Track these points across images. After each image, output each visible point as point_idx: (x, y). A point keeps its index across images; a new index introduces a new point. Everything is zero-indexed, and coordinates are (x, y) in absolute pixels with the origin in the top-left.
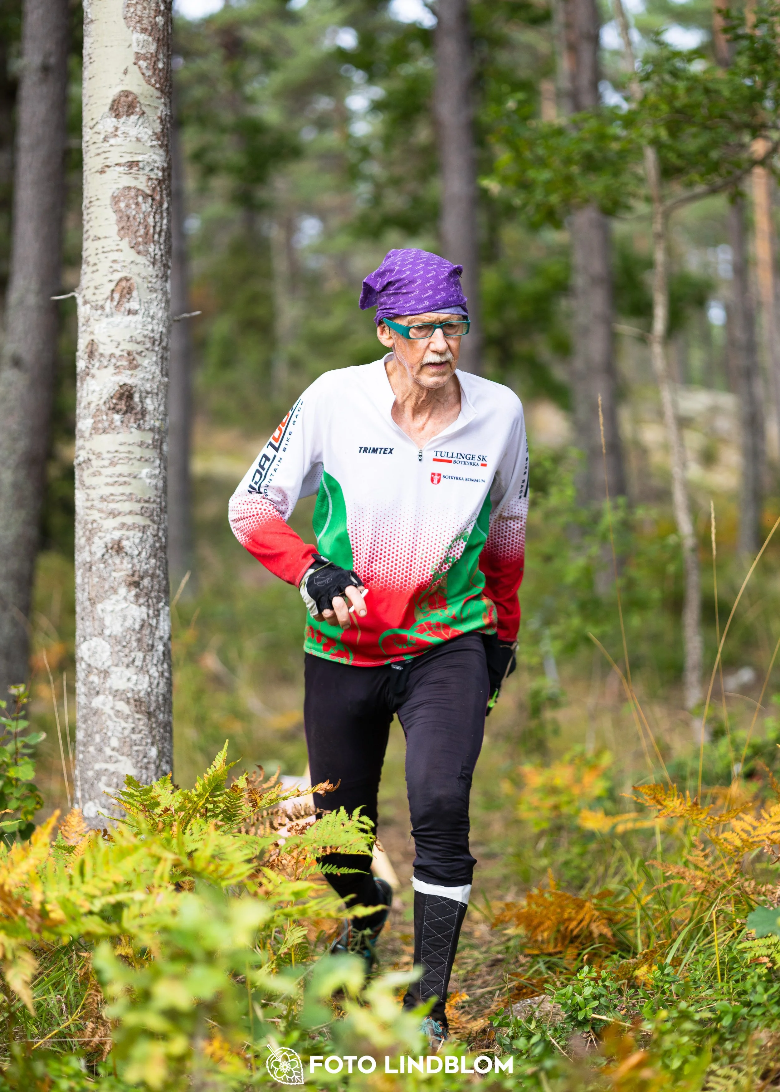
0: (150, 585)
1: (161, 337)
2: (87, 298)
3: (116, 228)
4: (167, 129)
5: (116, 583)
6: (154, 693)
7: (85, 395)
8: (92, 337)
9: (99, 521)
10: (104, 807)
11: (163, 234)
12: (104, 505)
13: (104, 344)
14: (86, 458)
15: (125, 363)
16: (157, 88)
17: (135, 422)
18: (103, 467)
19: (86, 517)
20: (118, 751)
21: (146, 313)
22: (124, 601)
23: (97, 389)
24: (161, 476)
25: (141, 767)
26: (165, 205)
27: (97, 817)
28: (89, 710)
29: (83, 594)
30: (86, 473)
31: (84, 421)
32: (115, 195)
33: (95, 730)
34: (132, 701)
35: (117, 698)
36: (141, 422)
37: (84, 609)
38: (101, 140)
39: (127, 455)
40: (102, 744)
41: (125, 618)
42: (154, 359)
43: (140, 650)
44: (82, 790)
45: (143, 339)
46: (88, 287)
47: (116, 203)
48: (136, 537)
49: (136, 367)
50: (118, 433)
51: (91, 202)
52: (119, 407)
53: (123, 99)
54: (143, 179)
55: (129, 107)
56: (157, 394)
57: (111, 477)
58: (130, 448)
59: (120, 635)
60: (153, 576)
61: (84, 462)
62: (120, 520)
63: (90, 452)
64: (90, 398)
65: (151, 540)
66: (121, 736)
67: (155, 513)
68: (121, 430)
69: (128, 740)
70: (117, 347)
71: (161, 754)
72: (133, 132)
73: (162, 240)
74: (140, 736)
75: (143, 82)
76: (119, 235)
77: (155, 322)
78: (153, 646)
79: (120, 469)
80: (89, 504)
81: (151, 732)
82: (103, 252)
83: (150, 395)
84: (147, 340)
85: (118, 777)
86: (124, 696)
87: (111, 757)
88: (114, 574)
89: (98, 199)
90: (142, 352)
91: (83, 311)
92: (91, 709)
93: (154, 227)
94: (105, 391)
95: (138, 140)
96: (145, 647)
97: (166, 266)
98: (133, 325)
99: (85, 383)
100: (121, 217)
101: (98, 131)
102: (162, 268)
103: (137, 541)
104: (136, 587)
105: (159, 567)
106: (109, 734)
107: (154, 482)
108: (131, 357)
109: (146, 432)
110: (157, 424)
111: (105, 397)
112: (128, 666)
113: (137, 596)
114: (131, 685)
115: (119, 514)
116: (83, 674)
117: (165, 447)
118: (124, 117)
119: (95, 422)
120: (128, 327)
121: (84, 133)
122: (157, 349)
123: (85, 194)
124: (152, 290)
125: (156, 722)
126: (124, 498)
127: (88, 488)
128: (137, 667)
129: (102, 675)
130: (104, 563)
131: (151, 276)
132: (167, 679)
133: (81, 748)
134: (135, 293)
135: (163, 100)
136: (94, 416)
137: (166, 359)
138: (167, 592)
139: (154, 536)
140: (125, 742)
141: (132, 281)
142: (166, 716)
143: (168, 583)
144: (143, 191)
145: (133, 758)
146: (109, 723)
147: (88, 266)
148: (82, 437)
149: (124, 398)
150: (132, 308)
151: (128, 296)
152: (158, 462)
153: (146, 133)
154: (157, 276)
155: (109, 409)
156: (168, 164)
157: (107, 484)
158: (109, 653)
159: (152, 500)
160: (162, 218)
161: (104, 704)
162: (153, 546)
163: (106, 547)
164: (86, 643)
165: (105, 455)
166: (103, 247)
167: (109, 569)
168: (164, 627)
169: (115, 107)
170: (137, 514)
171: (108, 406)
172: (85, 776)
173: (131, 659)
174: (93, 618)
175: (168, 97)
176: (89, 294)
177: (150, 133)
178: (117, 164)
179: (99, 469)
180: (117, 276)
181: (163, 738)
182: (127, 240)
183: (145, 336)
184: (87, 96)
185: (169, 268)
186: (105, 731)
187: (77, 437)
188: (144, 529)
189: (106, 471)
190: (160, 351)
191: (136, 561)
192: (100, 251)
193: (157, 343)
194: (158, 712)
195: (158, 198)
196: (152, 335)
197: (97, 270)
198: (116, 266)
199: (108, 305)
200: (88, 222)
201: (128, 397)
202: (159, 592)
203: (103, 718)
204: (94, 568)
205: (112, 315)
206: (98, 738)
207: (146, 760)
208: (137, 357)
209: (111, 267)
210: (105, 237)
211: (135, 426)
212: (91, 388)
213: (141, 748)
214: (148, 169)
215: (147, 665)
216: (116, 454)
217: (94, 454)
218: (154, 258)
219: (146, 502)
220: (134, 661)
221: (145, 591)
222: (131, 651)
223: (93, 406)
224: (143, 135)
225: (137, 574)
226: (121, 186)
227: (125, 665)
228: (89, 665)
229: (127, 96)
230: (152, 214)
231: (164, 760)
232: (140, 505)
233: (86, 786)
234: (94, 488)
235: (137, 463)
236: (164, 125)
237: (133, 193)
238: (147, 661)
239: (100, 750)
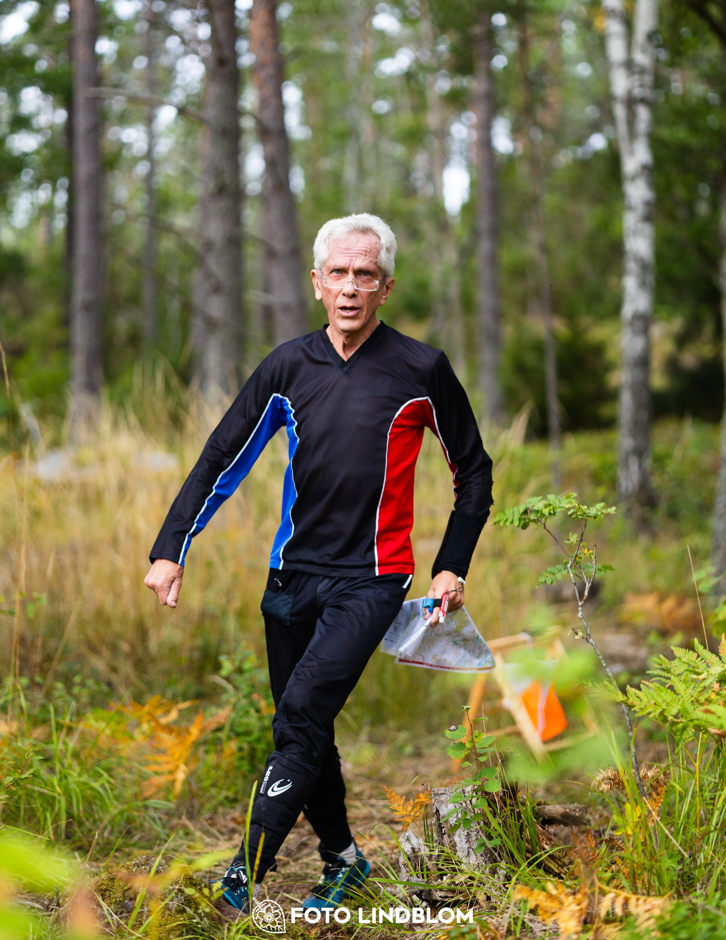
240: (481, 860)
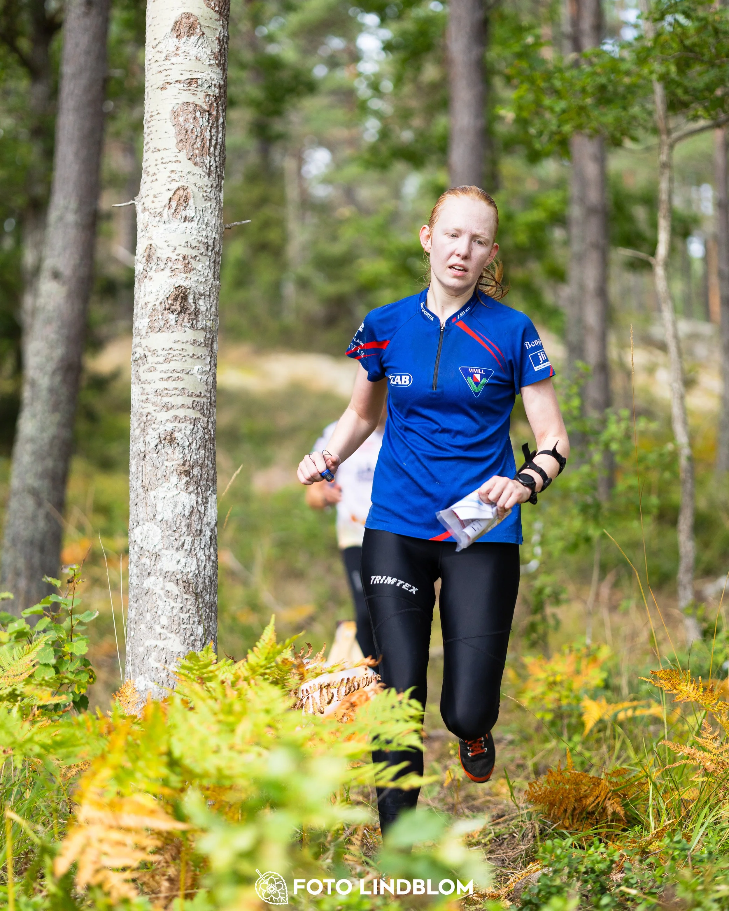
0: (199, 475)
1: (214, 242)
2: (145, 205)
3: (175, 141)
4: (224, 49)
5: (168, 472)
6: (202, 576)
7: (142, 295)
8: (150, 242)
9: (154, 414)
10: (154, 681)
11: (218, 147)
12: (158, 399)
13: (161, 248)
14: (142, 355)
15: (180, 266)
16: (215, 11)
17: (189, 322)
18: (159, 363)
19: (141, 410)
20: (167, 628)
21: (201, 220)
22: (175, 489)
23: (154, 290)
24: (211, 373)
25: (188, 644)
26: (221, 120)
27: (147, 690)
28: (140, 590)
29: (137, 482)
30: (141, 369)
31: (141, 321)
32: (175, 110)
33: (146, 609)
34: (181, 582)
35: (167, 579)
36: (194, 322)
37: (137, 496)
38: (163, 58)
39: (180, 352)
40: (152, 622)
41: (176, 505)
42: (208, 263)
43: (189, 535)
44: (133, 665)
45: (197, 245)
46: (148, 195)
47: (175, 118)
48: (187, 429)
49: (191, 270)
50: (173, 332)
51: (152, 116)
52: (174, 307)
53: (184, 20)
54: (202, 95)
55: (190, 28)
56: (209, 296)
57: (165, 372)
58: (184, 346)
59: (171, 520)
60: (202, 466)
61: (140, 358)
62: (172, 412)
63: (146, 349)
64: (147, 299)
65: (201, 433)
66: (170, 614)
67: (205, 406)
68: (176, 329)
69: (176, 618)
70: (173, 252)
71: (207, 632)
72: (193, 51)
73: (217, 153)
74: (188, 615)
75: (204, 6)
76: (177, 147)
77: (208, 229)
78: (201, 531)
79: (173, 365)
80: (144, 398)
81: (198, 612)
82: (163, 163)
83: (203, 297)
84: (201, 245)
85: (167, 653)
86: (173, 577)
87: (160, 634)
88: (166, 463)
89: (158, 114)
90: (196, 256)
91: (142, 218)
92: (143, 589)
93: (210, 140)
94: (162, 292)
95: (198, 59)
96: (194, 532)
97: (220, 177)
98: (188, 231)
99: (143, 285)
100: (179, 131)
101: (160, 50)
102: (217, 179)
103: (188, 432)
104: (186, 476)
105: (208, 458)
106: (159, 612)
107: (205, 378)
108: (187, 262)
109: (198, 331)
110: (209, 324)
111: (162, 297)
112: (177, 549)
113: (187, 484)
114: (180, 567)
115: (172, 407)
116: (136, 557)
117: (215, 345)
118: (185, 37)
119: (151, 321)
120: (184, 232)
121: (146, 52)
122: (210, 254)
123: (147, 108)
124: (207, 199)
125: (202, 603)
126: (177, 392)
127: (143, 383)
128: (186, 550)
129: (154, 558)
130: (158, 452)
131: (207, 186)
132: (213, 562)
133: (132, 626)
134: (191, 202)
135: (221, 22)
136: (150, 316)
137: (218, 263)
138: (214, 481)
139: (204, 429)
140: (174, 621)
141: (188, 190)
142: (212, 597)
143: (215, 473)
144: (201, 107)
145: (180, 635)
146: (159, 602)
147: (148, 176)
148: (139, 334)
149: (179, 299)
150: (188, 215)
151: (184, 205)
152: (209, 359)
153: (205, 52)
154: (212, 186)
155: (165, 309)
156: (224, 81)
157: (162, 379)
158: (161, 537)
159: (203, 395)
160: (217, 132)
161: (155, 585)
162: (202, 438)
163: (160, 437)
164: (139, 528)
165: (160, 352)
166: (162, 159)
167: (161, 458)
168: (212, 514)
169: (177, 28)
170: (189, 408)
171: (164, 306)
172: (136, 652)
173: (180, 543)
174: (146, 504)
175: (226, 20)
176: (148, 202)
177: (209, 52)
178: (176, 81)
179: (154, 365)
180: (175, 186)
181: (209, 617)
182: (184, 153)
183: (200, 242)
184: (151, 18)
185: (223, 179)
186: (155, 610)
187: (134, 335)
188: (195, 422)
189: (159, 367)
190: (213, 255)
191: (187, 451)
192: (160, 161)
193: (210, 248)
194: (204, 593)
195: (214, 113)
196: (206, 241)
197: (156, 180)
198: (173, 176)
199: (166, 212)
200: (149, 135)
201: (182, 298)
202: (207, 481)
203: (154, 598)
204: (147, 457)
205: (169, 221)
206: (148, 616)
207: (192, 638)
208: (191, 260)
209: (169, 177)
210: (165, 149)
211: (189, 325)
212: (148, 290)
213: (188, 626)
214: (206, 86)
215: (195, 549)
216: (170, 351)
217: (149, 351)
218: (210, 169)
219: (198, 396)
220: (183, 545)
221: (194, 479)
222: (180, 536)
223: (150, 306)
224: (202, 54)
225: (188, 463)
226: (181, 102)
227: (175, 548)
228: (142, 548)
229: (188, 18)
230: (209, 128)
231: (209, 638)
232: (191, 400)
233: (137, 661)
234: (149, 383)
235: (190, 360)
236: (221, 46)
237: (191, 108)
238: (196, 545)
239: (151, 628)
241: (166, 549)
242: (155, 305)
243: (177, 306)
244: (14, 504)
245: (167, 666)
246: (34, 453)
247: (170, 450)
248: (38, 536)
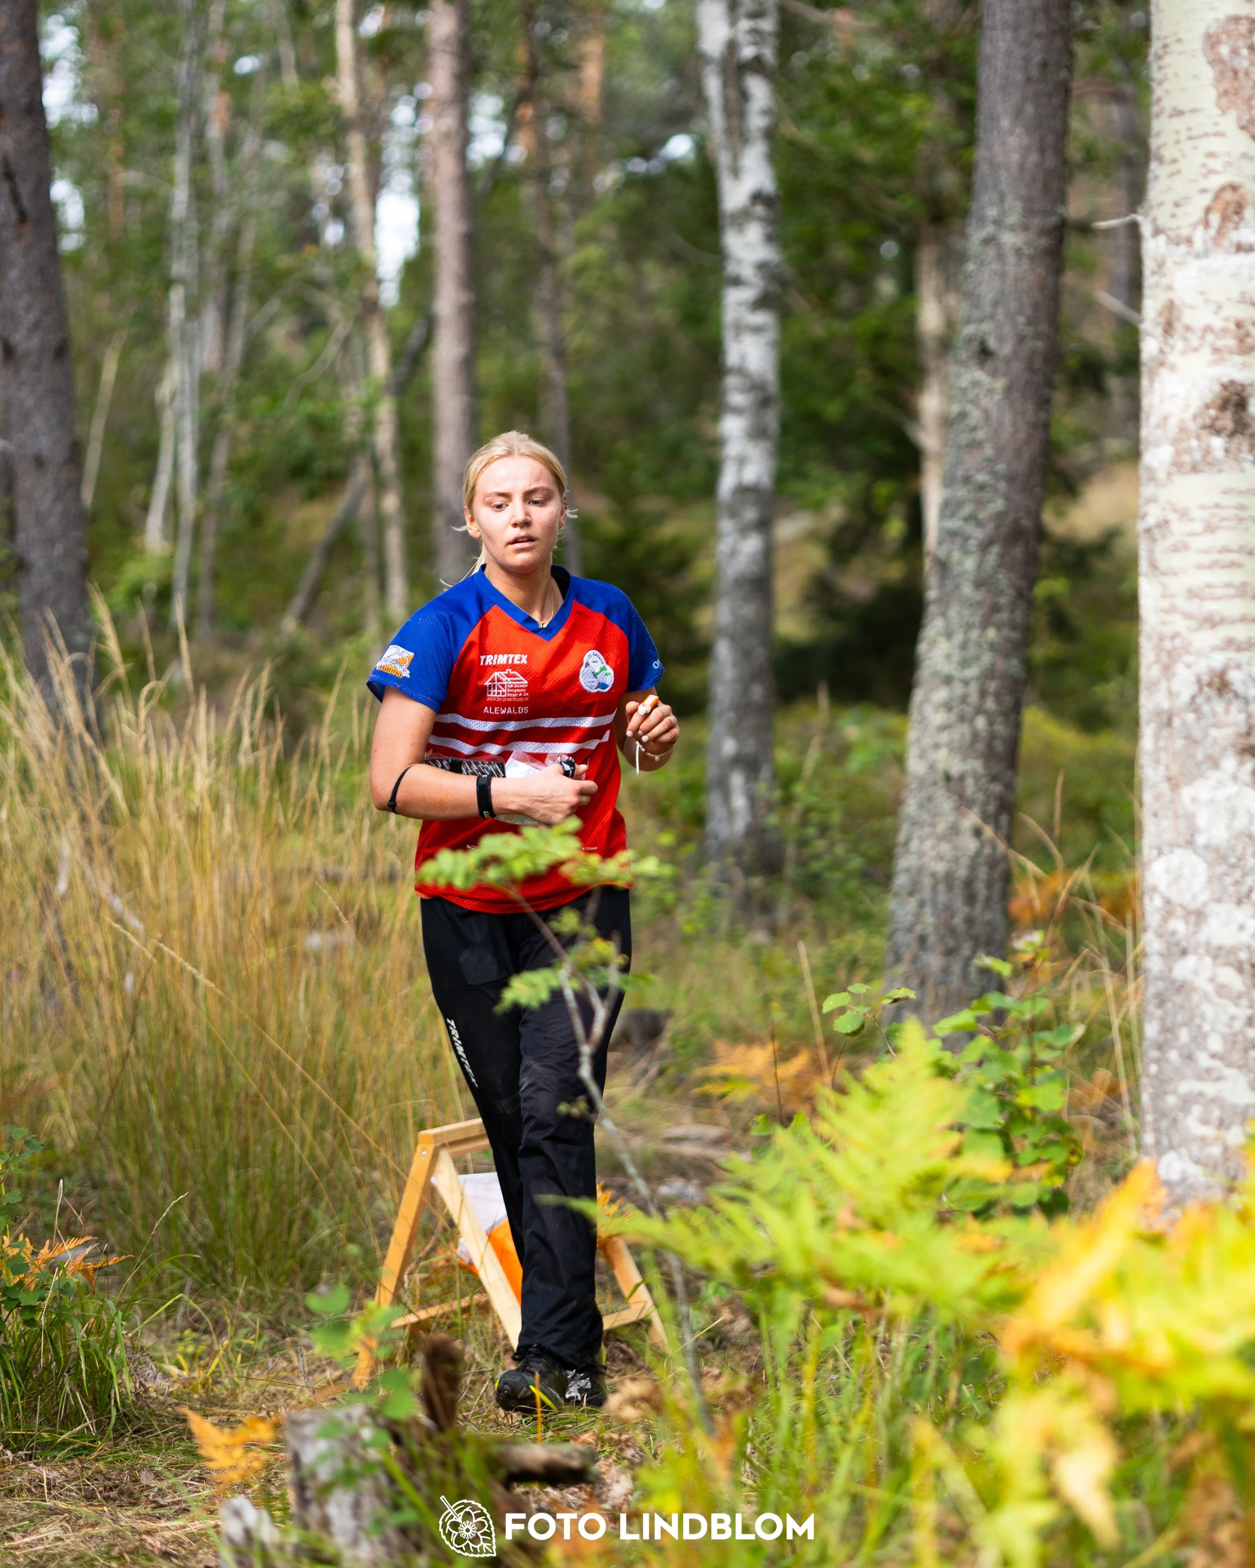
2: (1159, 223)
3: (1211, 94)
5: (1217, 749)
7: (1156, 402)
8: (1170, 296)
9: (1185, 634)
10: (1197, 1162)
12: (1193, 606)
13: (1191, 307)
14: (1160, 519)
15: (1231, 342)
18: (1192, 534)
19: (1161, 628)
20: (1221, 1058)
22: (1232, 782)
23: (1180, 390)
27: (1184, 1180)
28: (1167, 982)
29: (1153, 770)
30: (1161, 546)
31: (1155, 450)
32: (1211, 31)
33: (1180, 1019)
34: (1247, 967)
35: (1220, 961)
37: (1158, 797)
39: (1234, 512)
40: (1192, 1046)
41: (1233, 814)
44: (1157, 1130)
46: (1162, 204)
47: (1212, 48)
50: (1220, 471)
51: (1165, 46)
52: (1221, 423)
57: (1206, 552)
58: (1242, 500)
59: (1224, 844)
61: (1158, 526)
62: (1223, 632)
63: (1168, 507)
64: (1167, 408)
66: (1227, 1031)
68: (1225, 467)
69: (1240, 1038)
70: (1216, 313)
76: (1218, 105)
79: (1224, 538)
80: (1166, 603)
82: (1190, 138)
85: (1222, 1107)
86: (1232, 959)
87: (1208, 1071)
88: (1214, 733)
89: (1179, 40)
91: (1152, 248)
92: (1173, 981)
94: (1195, 395)
98: (1245, 272)
99: (1157, 380)
100: (1222, 73)
104: (1252, 756)
106: (1206, 1027)
108: (1242, 331)
111: (1196, 405)
112: (1239, 902)
114: (1245, 938)
115: (1223, 621)
116: (1156, 918)
119: (1178, 453)
120: (1235, 275)
123: (1155, 31)
127: (1164, 574)
129: (1192, 919)
130: (1197, 711)
133: (1154, 1054)
134: (1248, 213)
136: (1175, 442)
140: (1234, 1043)
141: (1242, 190)
145: (1249, 1071)
146: (1206, 1008)
147: (1162, 163)
148: (1152, 479)
149: (1231, 407)
150: (1243, 240)
151: (1236, 218)
155: (1203, 428)
157: (1200, 567)
158: (1204, 879)
161: (1196, 972)
163: (1199, 681)
164: (1162, 859)
165: (1196, 513)
166: (1189, 129)
167: (1203, 723)
171: (1200, 421)
172: (1161, 1104)
173: (1244, 889)
174: (1176, 813)
176: (1162, 216)
179: (1184, 539)
180: (1216, 182)
182: (1232, 115)
186: (1197, 1022)
187: (1143, 480)
189: (1197, 543)
191: (1253, 707)
192: (1184, 135)
197: (1178, 172)
198: (1213, 164)
199: (1199, 236)
200: (1160, 83)
201: (1237, 405)
203: (1195, 997)
204: (1176, 722)
205: (1206, 253)
206: (1184, 1035)
208: (1251, 328)
209: (1204, 165)
210: (1194, 111)
211: (1251, 457)
212: (1169, 390)
216: (1216, 511)
217: (1174, 510)
220: (1249, 893)
222: (1245, 875)
223: (1173, 422)
226: (1222, 16)
227: (1234, 899)
228: (1168, 902)
233: (1164, 1124)
234: (1175, 574)
235: (1253, 527)
237: (1243, 27)
239: (1189, 1057)
240: (381, 1551)
241: (1219, 901)
242: (1182, 421)
243: (1227, 421)
244: (911, 807)
245: (1223, 1133)
246: (948, 706)
247: (1219, 706)
248: (962, 872)
